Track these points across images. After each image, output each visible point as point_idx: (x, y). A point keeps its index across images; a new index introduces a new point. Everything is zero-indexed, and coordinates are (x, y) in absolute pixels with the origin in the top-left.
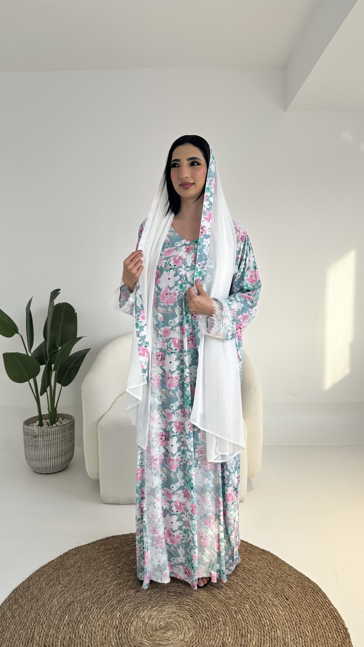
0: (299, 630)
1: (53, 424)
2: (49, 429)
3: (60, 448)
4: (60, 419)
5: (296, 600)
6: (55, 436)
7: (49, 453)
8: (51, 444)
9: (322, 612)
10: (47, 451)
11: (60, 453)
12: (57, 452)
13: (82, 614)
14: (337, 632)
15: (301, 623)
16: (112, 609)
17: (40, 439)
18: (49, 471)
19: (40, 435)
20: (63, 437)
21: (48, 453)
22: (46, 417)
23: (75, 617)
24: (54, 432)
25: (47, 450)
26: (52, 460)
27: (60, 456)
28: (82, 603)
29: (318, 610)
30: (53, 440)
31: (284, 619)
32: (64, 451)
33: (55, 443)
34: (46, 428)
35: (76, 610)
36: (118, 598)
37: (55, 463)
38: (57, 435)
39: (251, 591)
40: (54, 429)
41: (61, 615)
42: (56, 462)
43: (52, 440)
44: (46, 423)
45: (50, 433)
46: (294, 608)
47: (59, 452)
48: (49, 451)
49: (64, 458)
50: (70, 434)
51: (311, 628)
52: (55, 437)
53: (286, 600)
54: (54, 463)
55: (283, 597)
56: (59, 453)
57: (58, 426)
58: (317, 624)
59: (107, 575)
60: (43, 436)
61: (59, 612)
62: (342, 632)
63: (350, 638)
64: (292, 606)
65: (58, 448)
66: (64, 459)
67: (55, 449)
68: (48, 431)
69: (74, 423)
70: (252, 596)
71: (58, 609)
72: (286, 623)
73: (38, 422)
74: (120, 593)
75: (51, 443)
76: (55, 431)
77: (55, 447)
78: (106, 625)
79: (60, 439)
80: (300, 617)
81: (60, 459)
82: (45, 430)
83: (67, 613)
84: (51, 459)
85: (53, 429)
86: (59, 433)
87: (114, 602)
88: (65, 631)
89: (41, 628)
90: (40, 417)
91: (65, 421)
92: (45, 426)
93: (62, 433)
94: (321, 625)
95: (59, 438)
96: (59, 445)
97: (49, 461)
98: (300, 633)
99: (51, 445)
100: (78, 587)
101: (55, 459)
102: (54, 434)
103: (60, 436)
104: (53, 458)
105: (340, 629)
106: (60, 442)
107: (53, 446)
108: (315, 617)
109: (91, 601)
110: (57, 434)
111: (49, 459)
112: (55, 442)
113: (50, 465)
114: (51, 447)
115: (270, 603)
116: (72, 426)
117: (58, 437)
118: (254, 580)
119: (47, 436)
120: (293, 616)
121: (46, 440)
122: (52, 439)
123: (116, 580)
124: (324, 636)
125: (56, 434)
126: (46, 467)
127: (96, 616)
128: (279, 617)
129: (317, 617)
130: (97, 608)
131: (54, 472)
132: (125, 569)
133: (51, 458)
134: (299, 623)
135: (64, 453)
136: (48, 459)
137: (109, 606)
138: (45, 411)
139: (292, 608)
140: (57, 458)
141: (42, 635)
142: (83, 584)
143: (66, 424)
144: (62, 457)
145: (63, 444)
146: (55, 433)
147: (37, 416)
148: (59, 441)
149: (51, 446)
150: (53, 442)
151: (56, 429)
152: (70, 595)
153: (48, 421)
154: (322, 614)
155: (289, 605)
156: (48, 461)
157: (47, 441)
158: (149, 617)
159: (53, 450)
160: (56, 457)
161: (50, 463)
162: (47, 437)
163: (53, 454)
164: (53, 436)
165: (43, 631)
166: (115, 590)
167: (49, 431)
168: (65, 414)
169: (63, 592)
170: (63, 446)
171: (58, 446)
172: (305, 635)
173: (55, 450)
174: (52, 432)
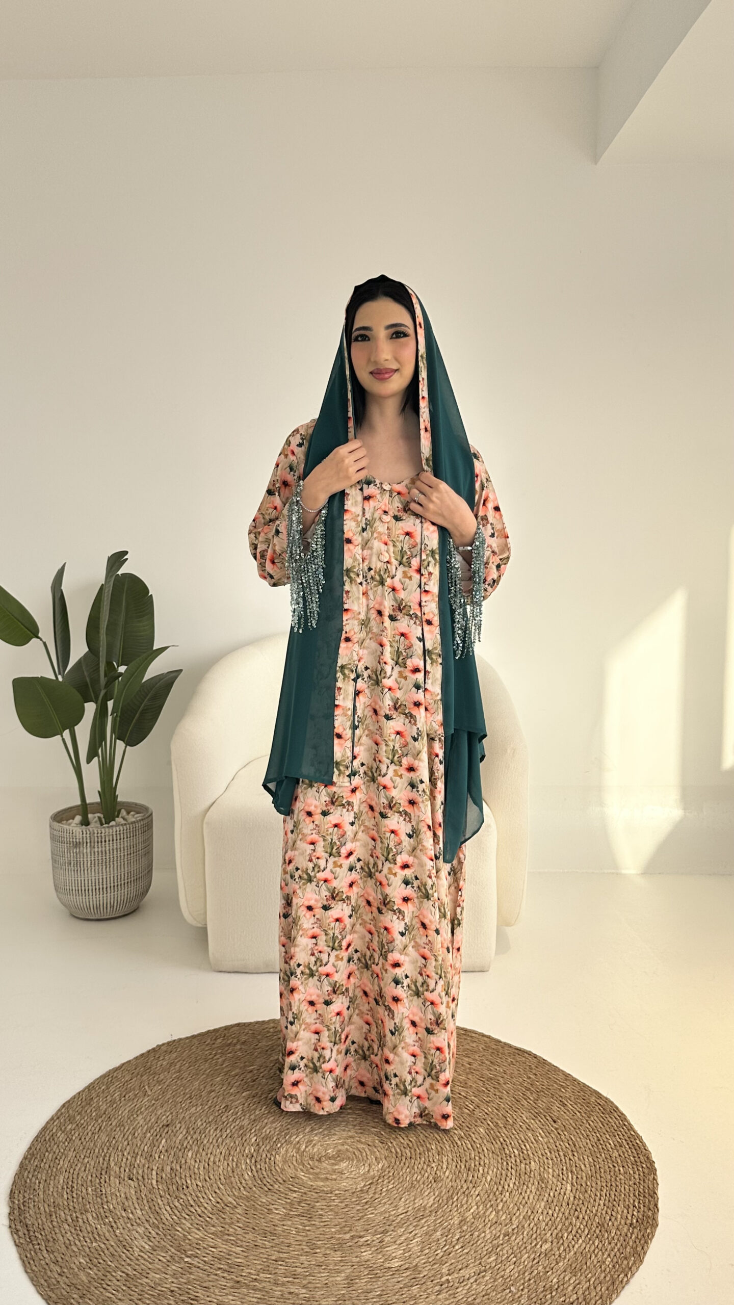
0: (570, 1163)
1: (110, 822)
2: (103, 832)
3: (126, 869)
4: (123, 813)
5: (571, 1122)
6: (115, 844)
9: (614, 1139)
11: (126, 878)
12: (119, 877)
13: (189, 1138)
14: (635, 1166)
15: (575, 1154)
16: (241, 1132)
17: (86, 850)
18: (103, 914)
19: (87, 843)
20: (130, 846)
21: (103, 879)
22: (95, 808)
23: (178, 1141)
24: (112, 837)
25: (100, 872)
27: (126, 884)
28: (188, 1122)
29: (608, 1137)
30: (111, 852)
31: (546, 1147)
32: (132, 875)
33: (115, 858)
34: (97, 827)
35: (179, 1132)
36: (252, 1117)
37: (116, 899)
38: (120, 842)
39: (490, 1110)
40: (114, 830)
41: (153, 1139)
42: (118, 897)
43: (109, 853)
44: (97, 819)
45: (105, 838)
46: (566, 1133)
47: (123, 877)
48: (104, 874)
49: (132, 888)
50: (145, 841)
51: (591, 1160)
52: (115, 847)
53: (552, 1123)
55: (548, 1118)
56: (123, 879)
57: (122, 825)
58: (603, 1155)
59: (229, 1083)
60: (92, 844)
61: (149, 1135)
62: (644, 1166)
63: (655, 1174)
64: (562, 1131)
65: (122, 867)
66: (131, 892)
67: (115, 869)
68: (101, 832)
69: (152, 821)
70: (492, 1116)
71: (147, 1131)
72: (549, 1154)
73: (78, 818)
74: (255, 1109)
75: (108, 857)
76: (116, 834)
78: (232, 1153)
79: (126, 851)
80: (575, 1146)
81: (126, 890)
82: (96, 832)
83: (163, 1135)
86: (123, 839)
87: (246, 1122)
88: (163, 1160)
89: (120, 1156)
90: (84, 809)
91: (133, 816)
92: (94, 826)
93: (128, 839)
94: (609, 1157)
95: (124, 847)
96: (123, 863)
98: (571, 1166)
99: (108, 861)
100: (179, 1100)
101: (116, 889)
103: (126, 845)
105: (641, 1162)
106: (126, 857)
107: (111, 863)
108: (600, 1146)
109: (204, 1120)
110: (120, 839)
111: (105, 890)
112: (115, 856)
113: (105, 901)
114: (108, 866)
115: (524, 1127)
116: (147, 825)
117: (122, 846)
118: (498, 1094)
119: (100, 844)
120: (562, 1143)
121: (98, 852)
122: (110, 850)
123: (245, 1090)
124: (612, 1170)
125: (117, 840)
126: (98, 906)
127: (215, 1141)
128: (536, 1145)
129: (604, 1147)
130: (216, 1129)
131: (114, 916)
132: (262, 1075)
133: (109, 888)
134: (570, 1153)
135: (132, 879)
137: (236, 1128)
138: (93, 797)
139: (561, 1133)
141: (123, 1165)
142: (188, 1096)
143: (137, 821)
144: (129, 886)
145: (132, 861)
146: (115, 838)
147: (78, 806)
149: (108, 863)
150: (111, 856)
151: (117, 831)
152: (165, 1111)
153: (99, 815)
154: (613, 1142)
155: (556, 1129)
157: (100, 853)
158: (307, 1143)
162: (99, 846)
163: (112, 879)
164: (111, 845)
165: (124, 1160)
166: (246, 1105)
167: (103, 835)
168: (133, 803)
169: (154, 1107)
170: (132, 864)
172: (578, 1169)
173: (116, 872)
174: (109, 835)
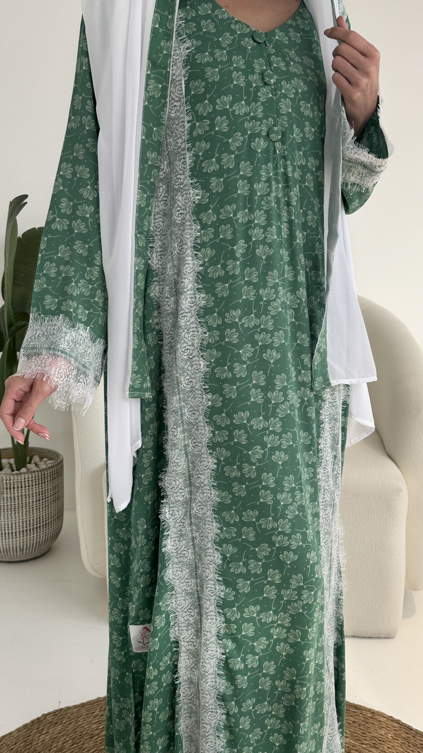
1: (21, 468)
2: (12, 478)
3: (35, 515)
4: (36, 459)
6: (23, 491)
7: (14, 522)
8: (17, 505)
10: (10, 520)
11: (35, 523)
12: (28, 522)
18: (13, 557)
20: (39, 492)
21: (12, 524)
22: (8, 454)
24: (21, 484)
25: (10, 517)
26: (18, 536)
27: (35, 530)
30: (20, 498)
32: (41, 521)
33: (24, 504)
34: (6, 474)
37: (25, 543)
38: (29, 489)
40: (23, 478)
42: (27, 541)
43: (18, 499)
44: (8, 465)
45: (14, 485)
47: (32, 522)
48: (14, 519)
49: (42, 533)
50: (54, 488)
52: (24, 493)
54: (23, 542)
56: (31, 524)
57: (31, 472)
65: (31, 514)
66: (42, 535)
67: (24, 515)
68: (10, 480)
69: (62, 466)
75: (17, 503)
76: (25, 481)
77: (24, 513)
79: (35, 497)
81: (35, 535)
82: (5, 479)
84: (16, 535)
85: (20, 478)
86: (32, 486)
91: (45, 462)
92: (6, 471)
93: (37, 486)
95: (32, 494)
96: (31, 509)
97: (12, 539)
99: (17, 507)
101: (25, 535)
102: (22, 487)
103: (34, 492)
104: (21, 533)
106: (35, 503)
107: (20, 509)
110: (29, 486)
111: (14, 534)
112: (24, 502)
113: (14, 546)
114: (17, 512)
116: (58, 472)
117: (31, 492)
119: (8, 490)
121: (7, 498)
122: (18, 496)
125: (25, 487)
126: (8, 550)
131: (24, 559)
133: (18, 533)
135: (41, 524)
136: (10, 534)
140: (29, 534)
143: (46, 469)
144: (39, 531)
145: (41, 507)
146: (23, 485)
148: (33, 501)
149: (17, 509)
150: (20, 502)
151: (27, 477)
153: (10, 460)
156: (11, 537)
157: (9, 499)
159: (21, 518)
160: (26, 531)
161: (14, 542)
162: (9, 492)
163: (21, 524)
164: (20, 491)
167: (12, 481)
168: (46, 450)
170: (41, 510)
171: (31, 511)
173: (25, 517)
174: (18, 482)
